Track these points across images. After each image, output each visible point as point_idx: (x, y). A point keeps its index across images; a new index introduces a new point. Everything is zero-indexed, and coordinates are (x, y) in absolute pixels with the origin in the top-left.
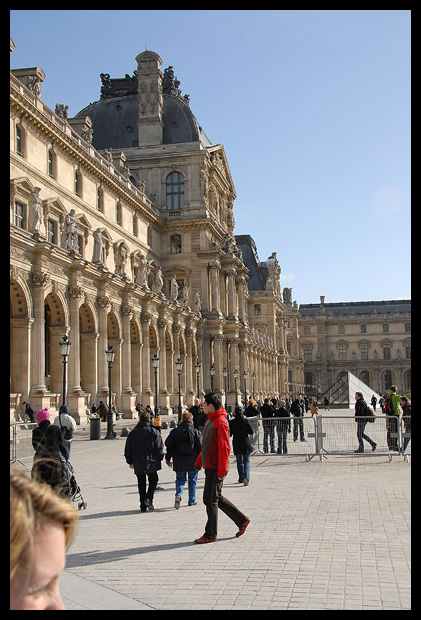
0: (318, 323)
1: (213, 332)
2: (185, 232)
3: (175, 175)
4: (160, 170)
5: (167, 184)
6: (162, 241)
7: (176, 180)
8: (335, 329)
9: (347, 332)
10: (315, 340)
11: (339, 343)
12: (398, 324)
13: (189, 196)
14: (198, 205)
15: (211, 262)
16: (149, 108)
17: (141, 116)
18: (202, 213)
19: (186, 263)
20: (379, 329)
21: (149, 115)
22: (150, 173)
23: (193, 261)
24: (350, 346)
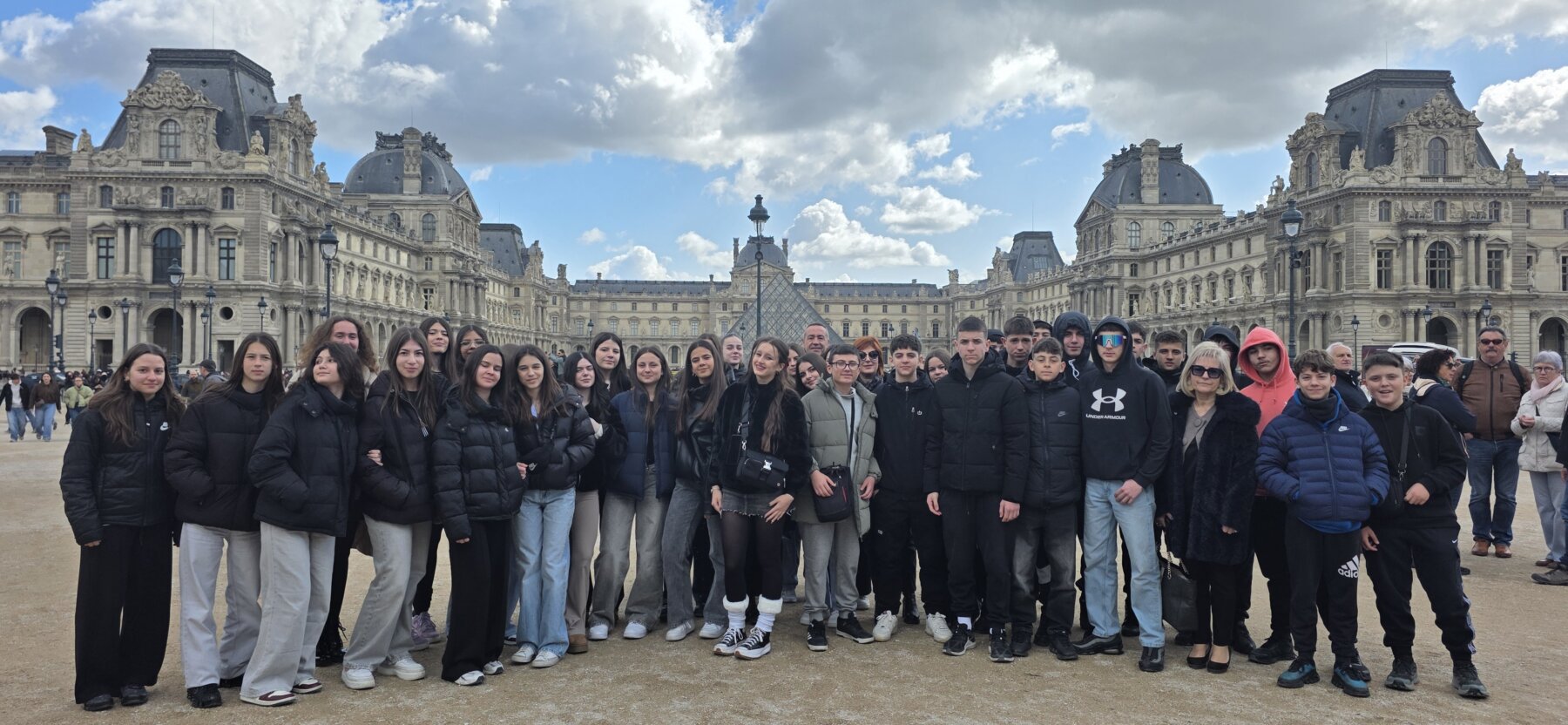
0: (592, 299)
2: (435, 256)
3: (429, 216)
4: (418, 212)
5: (423, 222)
6: (418, 262)
7: (430, 219)
8: (607, 306)
9: (619, 309)
10: (587, 315)
11: (610, 319)
12: (666, 303)
13: (438, 231)
14: (444, 238)
15: (453, 278)
16: (411, 167)
17: (405, 172)
18: (447, 244)
19: (435, 278)
20: (648, 306)
21: (411, 172)
22: (411, 213)
23: (440, 276)
24: (621, 322)
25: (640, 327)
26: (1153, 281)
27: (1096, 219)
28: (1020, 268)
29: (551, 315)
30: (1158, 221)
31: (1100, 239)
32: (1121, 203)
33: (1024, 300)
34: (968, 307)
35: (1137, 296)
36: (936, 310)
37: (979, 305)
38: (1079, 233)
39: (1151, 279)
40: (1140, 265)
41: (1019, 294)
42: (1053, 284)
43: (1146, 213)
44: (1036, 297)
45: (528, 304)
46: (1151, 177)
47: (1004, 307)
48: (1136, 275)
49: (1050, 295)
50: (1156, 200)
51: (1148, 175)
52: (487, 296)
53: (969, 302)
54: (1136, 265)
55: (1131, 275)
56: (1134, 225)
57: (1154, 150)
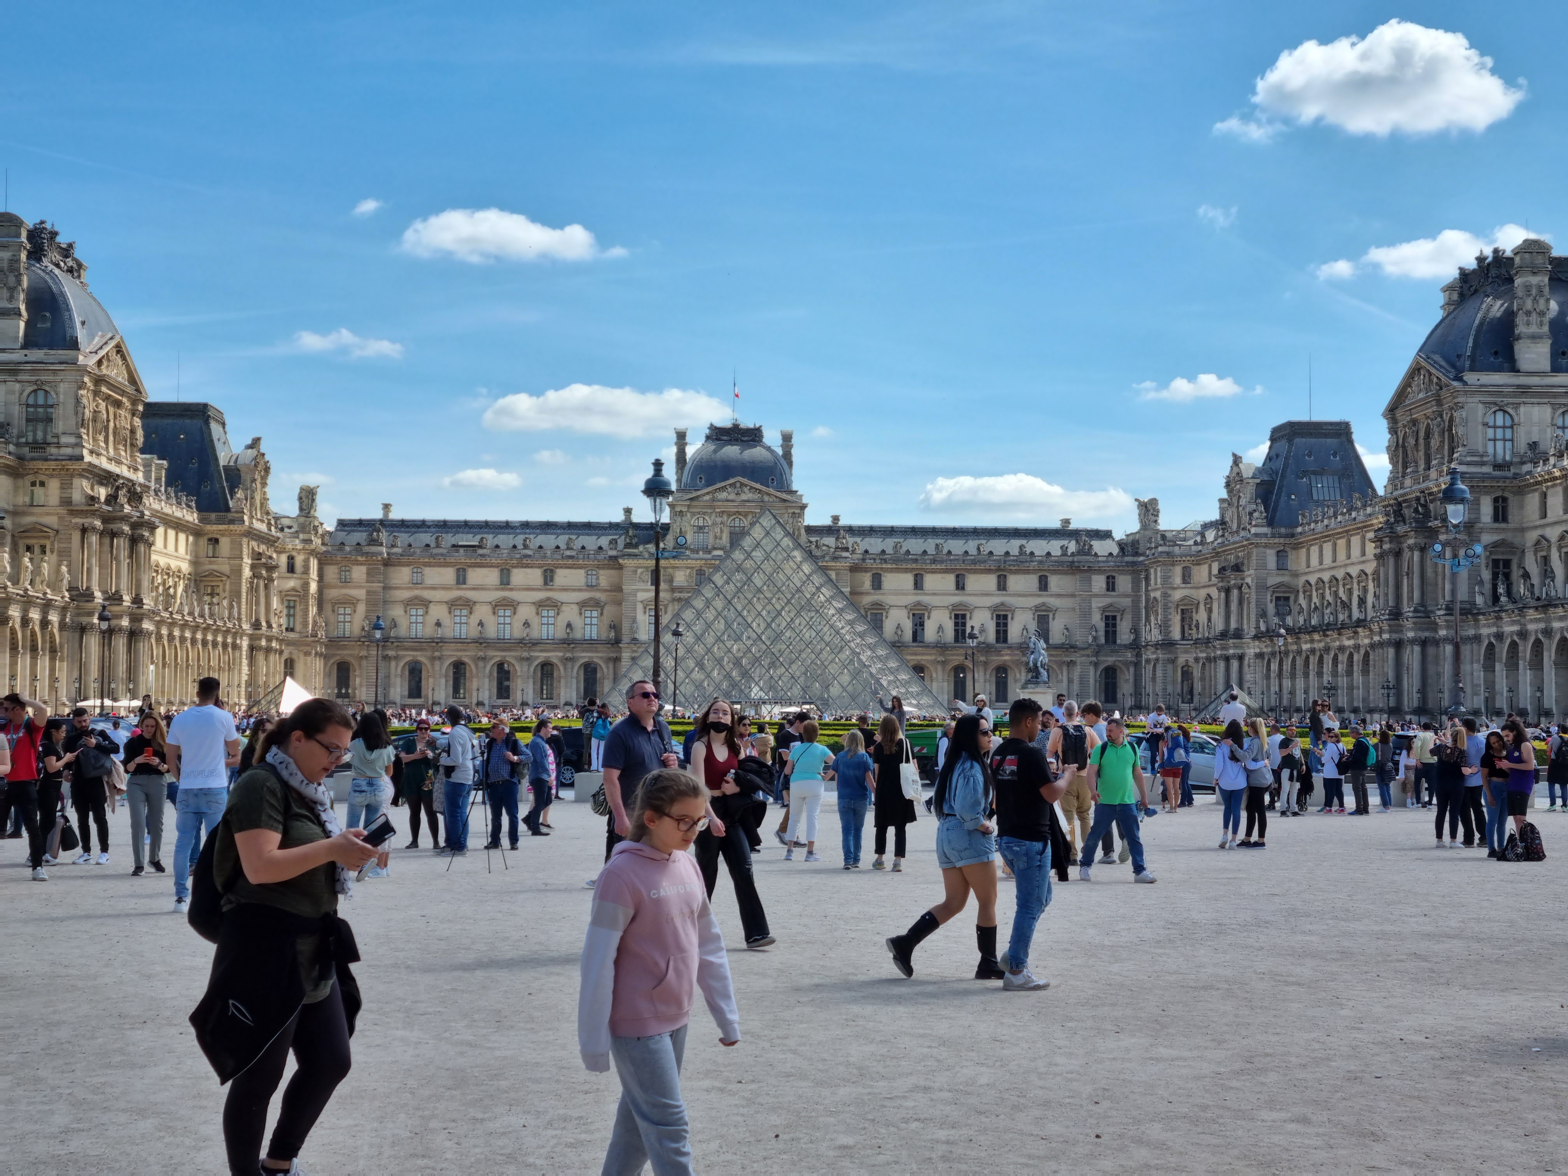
0: (370, 561)
1: (84, 620)
2: (51, 476)
3: (41, 394)
4: (17, 386)
5: (28, 406)
6: (16, 489)
7: (40, 401)
8: (402, 575)
9: (429, 581)
10: (360, 594)
11: (409, 604)
12: (529, 570)
13: (60, 426)
14: (72, 440)
15: (87, 521)
16: (5, 294)
18: (76, 452)
19: (52, 521)
20: (491, 576)
21: (5, 304)
22: (4, 387)
23: (61, 518)
24: (433, 608)
25: (474, 620)
26: (1539, 532)
27: (1425, 403)
28: (1283, 498)
29: (284, 595)
30: (1548, 410)
31: (1435, 443)
32: (1472, 369)
33: (1291, 565)
34: (1178, 580)
35: (1507, 563)
36: (1111, 585)
37: (1201, 573)
38: (1393, 430)
39: (1536, 527)
40: (1513, 501)
41: (1281, 555)
42: (1347, 534)
43: (1524, 391)
44: (1314, 561)
45: (238, 571)
46: (1534, 317)
47: (1249, 580)
48: (1505, 520)
49: (1342, 556)
50: (1546, 365)
51: (1528, 313)
52: (154, 557)
53: (1178, 570)
54: (1505, 500)
55: (1496, 519)
56: (1500, 415)
57: (1539, 260)
